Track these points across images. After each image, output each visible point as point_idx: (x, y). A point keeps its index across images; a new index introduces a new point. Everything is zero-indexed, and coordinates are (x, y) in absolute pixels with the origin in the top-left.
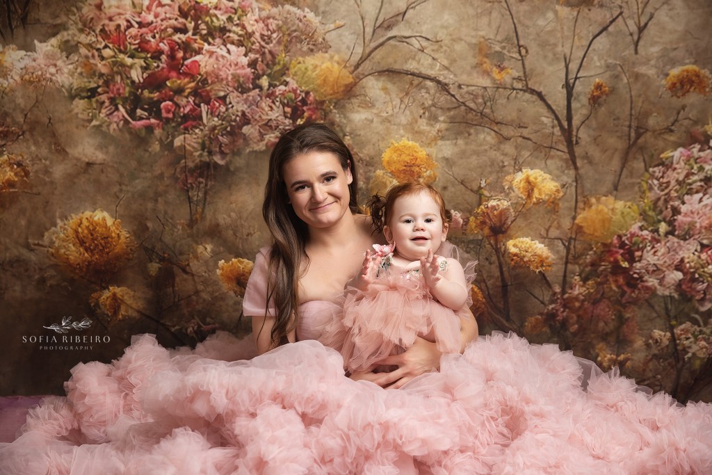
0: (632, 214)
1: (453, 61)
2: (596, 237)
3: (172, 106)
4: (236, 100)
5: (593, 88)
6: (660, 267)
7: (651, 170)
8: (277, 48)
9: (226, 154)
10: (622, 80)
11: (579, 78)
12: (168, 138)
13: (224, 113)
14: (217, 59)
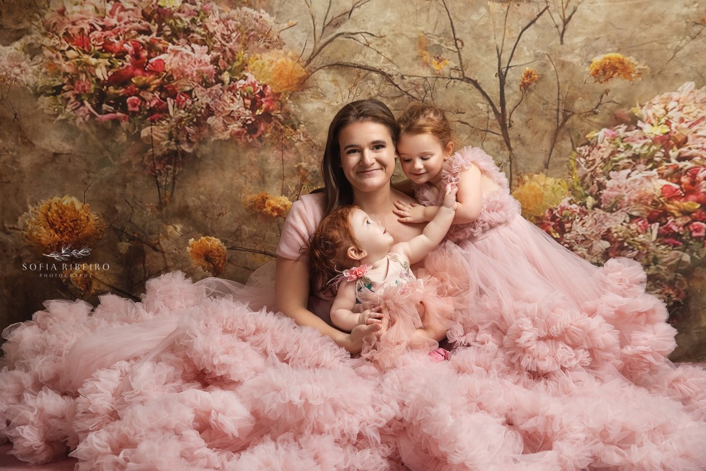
0: (562, 189)
1: (396, 54)
2: (530, 211)
3: (137, 101)
4: (200, 94)
5: (523, 76)
6: (589, 238)
7: (578, 149)
8: (236, 46)
9: (194, 143)
10: (549, 68)
11: (511, 67)
12: (135, 129)
13: (190, 106)
14: (182, 57)
